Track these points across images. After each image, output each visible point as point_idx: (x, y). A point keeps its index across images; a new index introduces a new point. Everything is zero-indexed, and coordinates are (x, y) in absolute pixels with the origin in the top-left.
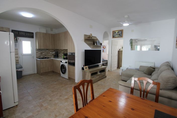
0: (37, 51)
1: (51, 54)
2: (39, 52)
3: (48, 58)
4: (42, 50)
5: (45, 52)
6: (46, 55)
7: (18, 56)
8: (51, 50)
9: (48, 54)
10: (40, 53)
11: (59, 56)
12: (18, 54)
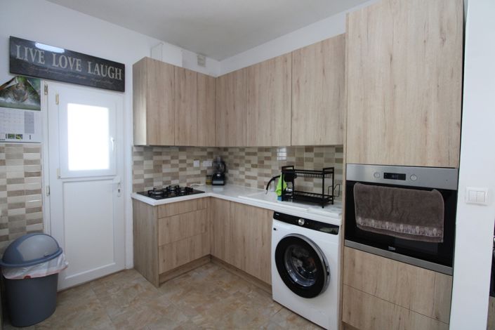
0: (138, 158)
1: (197, 169)
2: (145, 162)
4: (160, 154)
5: (174, 162)
6: (175, 176)
9: (183, 169)
10: (152, 168)
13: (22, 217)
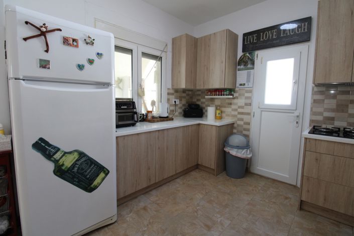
0: (319, 97)
2: (326, 101)
7: (249, 111)
10: (335, 107)
12: (250, 104)
13: (242, 126)
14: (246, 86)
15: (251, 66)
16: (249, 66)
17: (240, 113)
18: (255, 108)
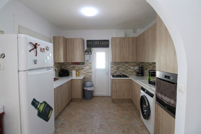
0: (112, 65)
1: (132, 69)
2: (114, 67)
3: (126, 77)
4: (119, 64)
5: (123, 67)
6: (124, 71)
7: (91, 71)
8: (132, 64)
9: (127, 69)
10: (116, 68)
11: (145, 74)
12: (91, 69)
13: (88, 78)
14: (89, 61)
15: (91, 53)
16: (90, 53)
17: (87, 72)
18: (93, 70)
